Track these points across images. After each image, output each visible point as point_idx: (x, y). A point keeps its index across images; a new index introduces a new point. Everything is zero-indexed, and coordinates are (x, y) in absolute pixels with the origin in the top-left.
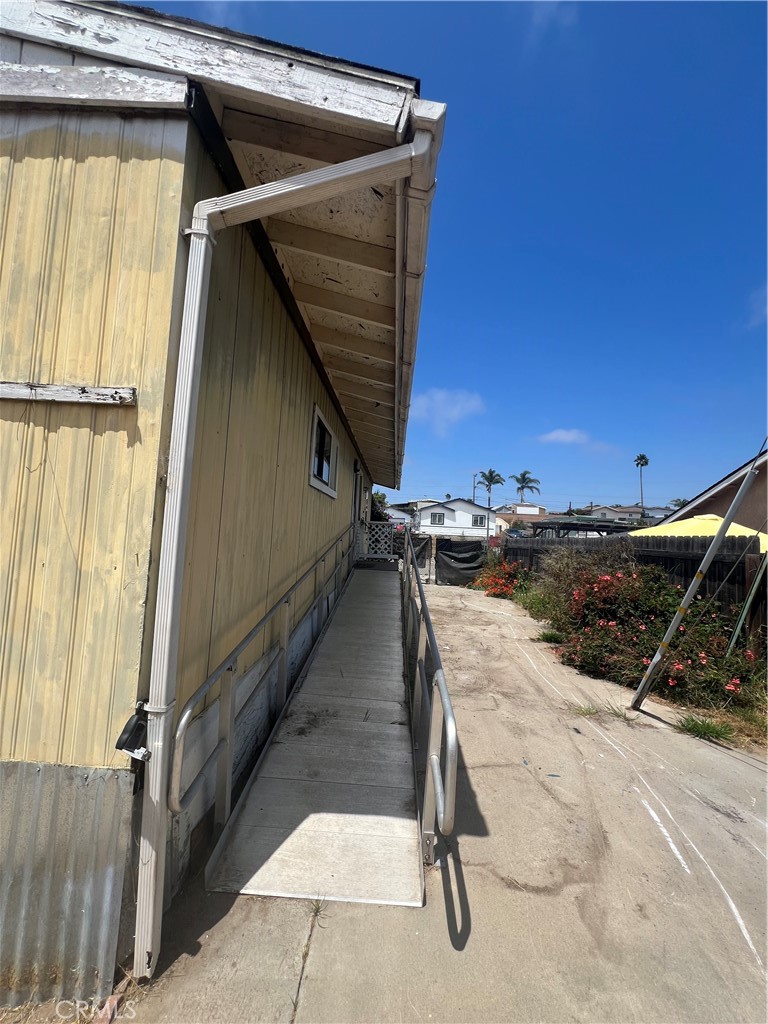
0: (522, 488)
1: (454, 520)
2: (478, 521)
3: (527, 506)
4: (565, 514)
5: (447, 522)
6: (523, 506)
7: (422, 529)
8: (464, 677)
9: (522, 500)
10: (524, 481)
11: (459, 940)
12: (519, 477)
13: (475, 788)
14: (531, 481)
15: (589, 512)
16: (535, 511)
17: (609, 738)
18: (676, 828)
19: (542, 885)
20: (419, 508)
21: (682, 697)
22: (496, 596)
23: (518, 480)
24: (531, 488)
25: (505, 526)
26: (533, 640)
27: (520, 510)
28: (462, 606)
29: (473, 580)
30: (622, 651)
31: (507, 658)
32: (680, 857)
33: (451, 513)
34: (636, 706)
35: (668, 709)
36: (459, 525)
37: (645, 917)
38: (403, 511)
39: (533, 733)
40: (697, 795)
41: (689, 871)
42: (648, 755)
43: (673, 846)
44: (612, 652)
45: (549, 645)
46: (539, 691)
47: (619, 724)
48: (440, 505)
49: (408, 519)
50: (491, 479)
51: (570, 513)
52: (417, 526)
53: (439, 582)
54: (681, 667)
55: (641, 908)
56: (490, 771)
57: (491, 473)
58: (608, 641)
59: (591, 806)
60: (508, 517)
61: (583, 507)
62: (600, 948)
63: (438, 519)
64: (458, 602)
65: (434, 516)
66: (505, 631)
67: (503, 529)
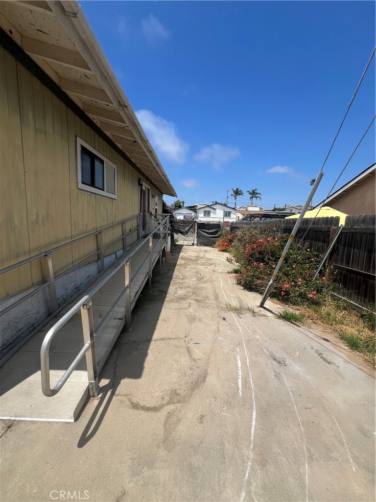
0: (252, 197)
1: (216, 214)
2: (227, 214)
3: (254, 206)
4: (272, 210)
5: (212, 215)
6: (251, 206)
7: (199, 219)
8: (181, 292)
9: (252, 204)
10: (254, 194)
11: (83, 441)
12: (251, 192)
13: (149, 352)
14: (257, 194)
15: (284, 209)
16: (257, 209)
17: (239, 322)
18: (248, 370)
19: (152, 406)
20: (198, 208)
21: (287, 300)
22: (223, 251)
23: (250, 193)
24: (256, 197)
25: (241, 217)
26: (228, 272)
27: (250, 209)
28: (202, 256)
29: (215, 243)
30: (263, 278)
31: (210, 282)
32: (240, 387)
33: (213, 210)
34: (262, 305)
35: (279, 306)
36: (217, 216)
37: (202, 422)
38: (191, 210)
39: (200, 320)
40: (269, 352)
41: (240, 394)
42: (254, 331)
43: (240, 381)
44: (258, 278)
45: (236, 275)
46: (217, 298)
47: (249, 315)
48: (208, 206)
49: (193, 214)
50: (237, 193)
51: (275, 210)
52: (197, 217)
53: (199, 245)
54: (287, 286)
55: (202, 417)
56: (163, 342)
57: (237, 189)
58: (257, 273)
59: (208, 360)
60: (244, 212)
61: (282, 207)
62: (164, 443)
63: (207, 214)
64: (202, 255)
65: (205, 212)
66: (217, 268)
67: (240, 218)
